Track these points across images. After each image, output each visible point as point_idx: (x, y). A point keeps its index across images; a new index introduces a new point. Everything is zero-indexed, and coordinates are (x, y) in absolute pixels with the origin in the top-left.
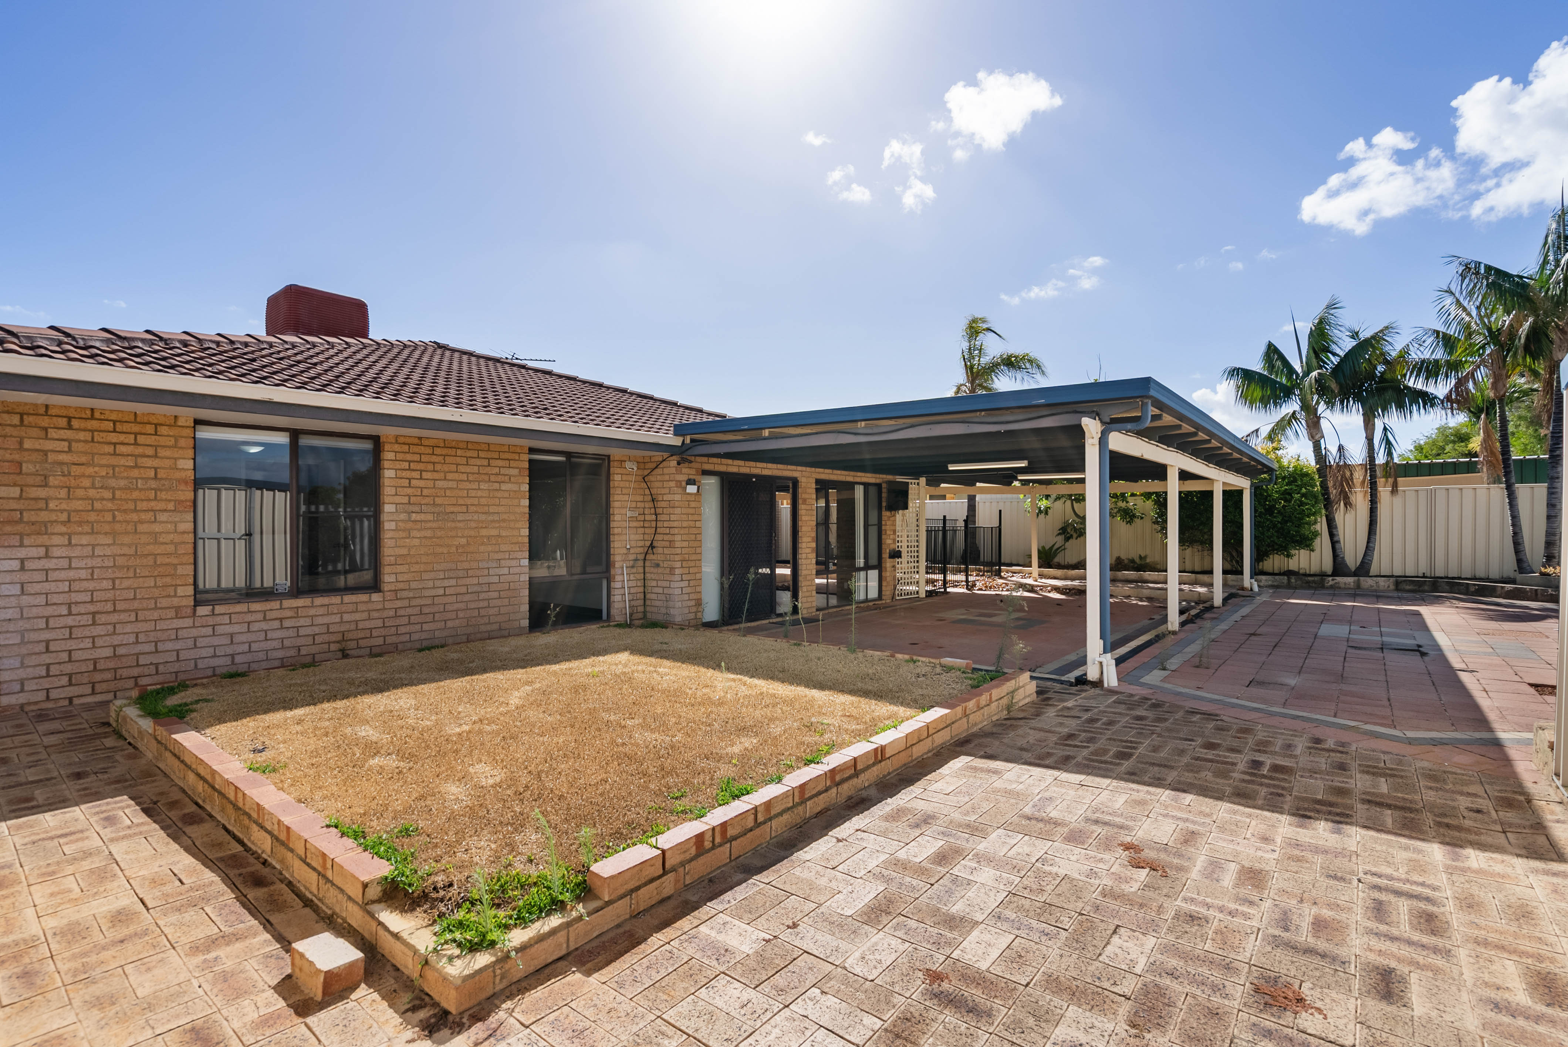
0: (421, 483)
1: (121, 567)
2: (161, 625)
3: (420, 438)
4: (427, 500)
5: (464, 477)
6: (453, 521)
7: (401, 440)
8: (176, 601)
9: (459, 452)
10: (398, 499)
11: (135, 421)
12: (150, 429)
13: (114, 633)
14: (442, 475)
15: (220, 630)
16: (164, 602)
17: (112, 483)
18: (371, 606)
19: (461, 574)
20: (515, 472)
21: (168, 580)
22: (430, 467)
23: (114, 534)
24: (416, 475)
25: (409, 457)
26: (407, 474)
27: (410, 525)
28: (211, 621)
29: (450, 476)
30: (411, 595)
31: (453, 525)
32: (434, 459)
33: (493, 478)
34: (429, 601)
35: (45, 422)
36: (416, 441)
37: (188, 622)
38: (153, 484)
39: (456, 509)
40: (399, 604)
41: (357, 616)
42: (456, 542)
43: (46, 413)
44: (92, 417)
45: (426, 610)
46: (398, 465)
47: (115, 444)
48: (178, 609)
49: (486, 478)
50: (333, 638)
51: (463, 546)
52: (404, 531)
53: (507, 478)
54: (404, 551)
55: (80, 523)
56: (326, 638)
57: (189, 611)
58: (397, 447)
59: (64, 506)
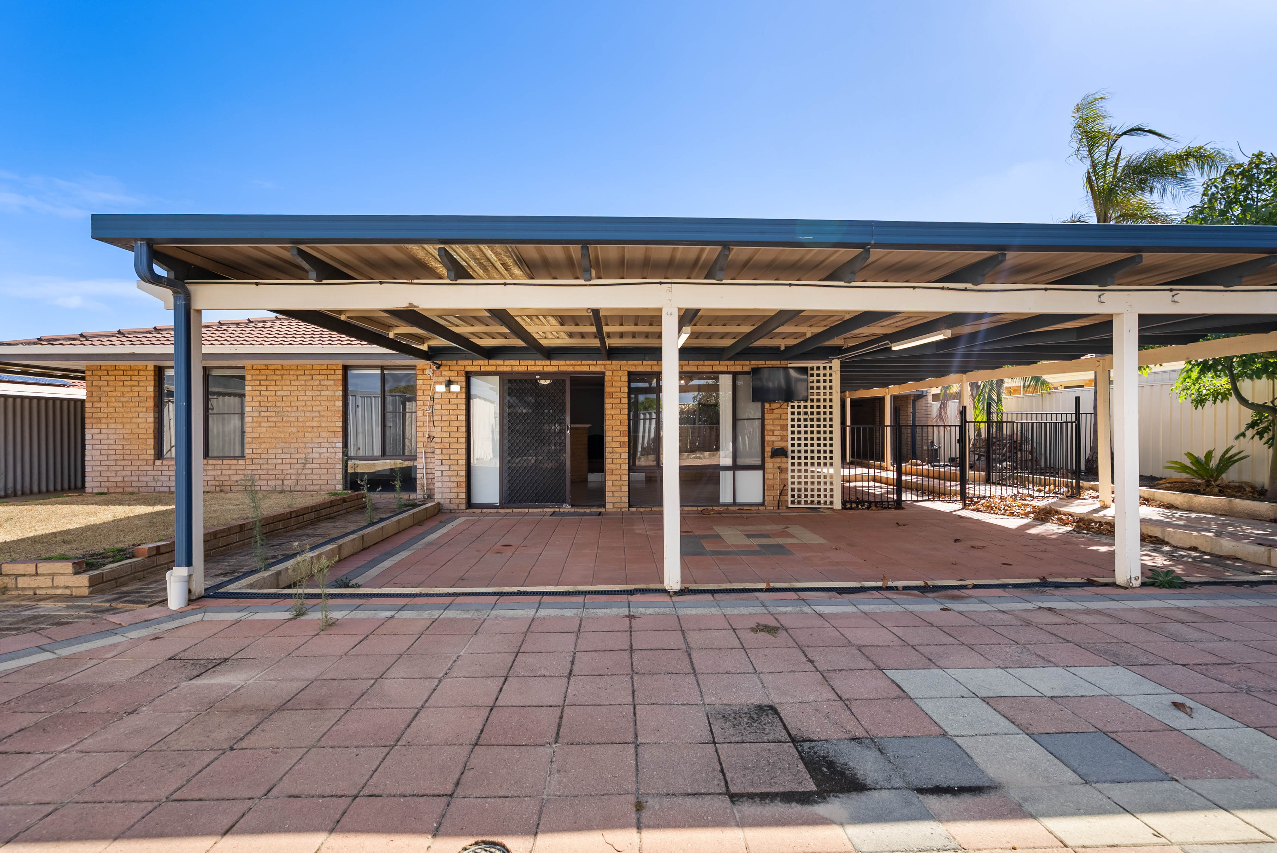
0: (267, 393)
1: (126, 439)
2: (141, 468)
3: (266, 365)
4: (270, 404)
5: (295, 388)
6: (288, 416)
7: (255, 367)
8: (146, 457)
9: (292, 372)
10: (253, 404)
11: (131, 370)
12: (136, 373)
13: (123, 470)
14: (280, 388)
15: (165, 473)
16: (142, 457)
17: (122, 399)
18: (238, 467)
19: (293, 451)
20: (332, 383)
21: (143, 446)
22: (273, 383)
23: (123, 423)
24: (264, 388)
25: (260, 377)
26: (259, 388)
27: (260, 419)
28: (161, 468)
29: (285, 388)
30: (261, 462)
31: (288, 419)
32: (275, 377)
33: (315, 388)
34: (273, 467)
35: (99, 373)
36: (264, 367)
37: (151, 468)
38: (137, 399)
39: (289, 409)
40: (254, 467)
41: (230, 472)
42: (290, 430)
43: (100, 369)
44: (116, 369)
45: (270, 472)
46: (253, 383)
47: (123, 381)
48: (147, 461)
49: (311, 388)
50: (217, 484)
51: (294, 433)
52: (257, 422)
53: (325, 387)
54: (257, 435)
55: (111, 418)
56: (214, 483)
57: (152, 462)
58: (252, 372)
59: (106, 411)
